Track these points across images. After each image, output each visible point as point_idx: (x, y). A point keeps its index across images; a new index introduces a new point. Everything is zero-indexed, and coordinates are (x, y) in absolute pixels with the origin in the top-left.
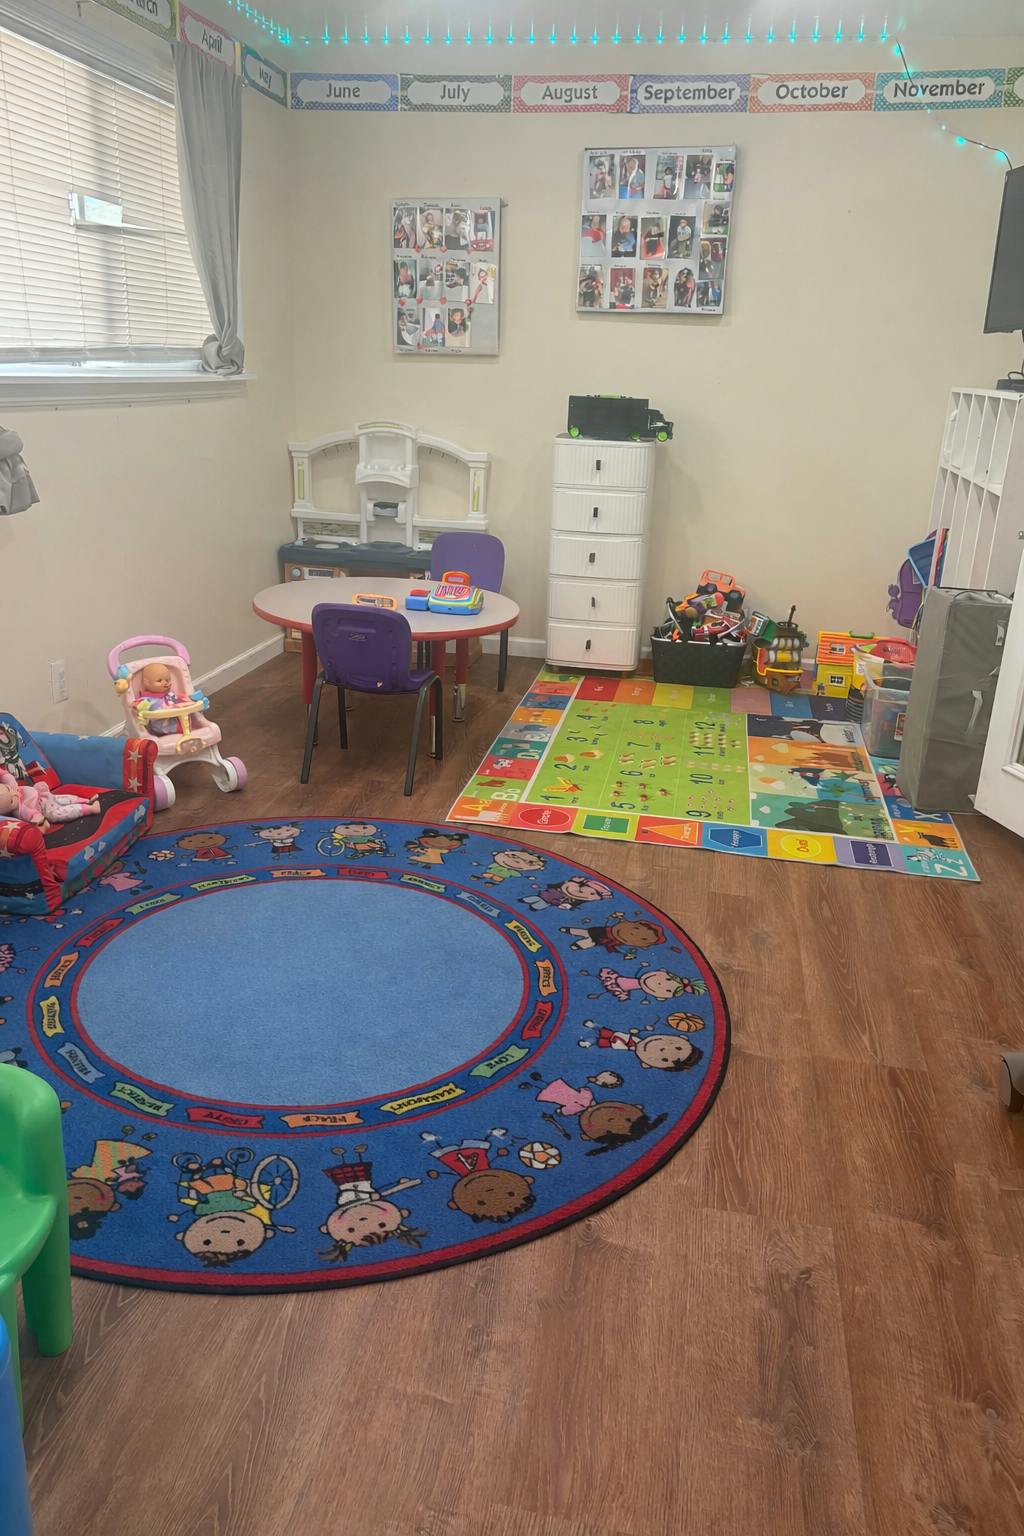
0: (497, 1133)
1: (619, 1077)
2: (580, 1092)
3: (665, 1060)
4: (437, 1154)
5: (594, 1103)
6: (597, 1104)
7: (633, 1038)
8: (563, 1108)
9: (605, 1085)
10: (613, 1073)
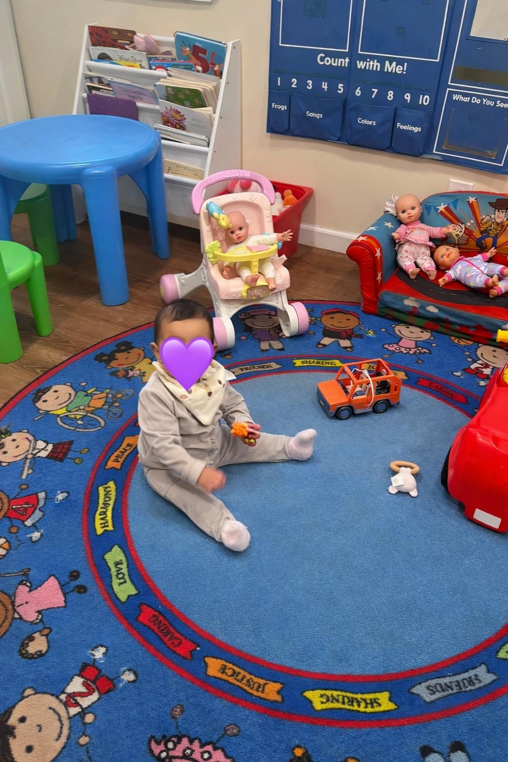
0: (36, 535)
1: (32, 657)
2: (39, 612)
3: (23, 720)
4: (42, 495)
5: (16, 616)
6: (13, 618)
7: (78, 709)
8: (28, 589)
9: (31, 638)
10: (40, 655)
